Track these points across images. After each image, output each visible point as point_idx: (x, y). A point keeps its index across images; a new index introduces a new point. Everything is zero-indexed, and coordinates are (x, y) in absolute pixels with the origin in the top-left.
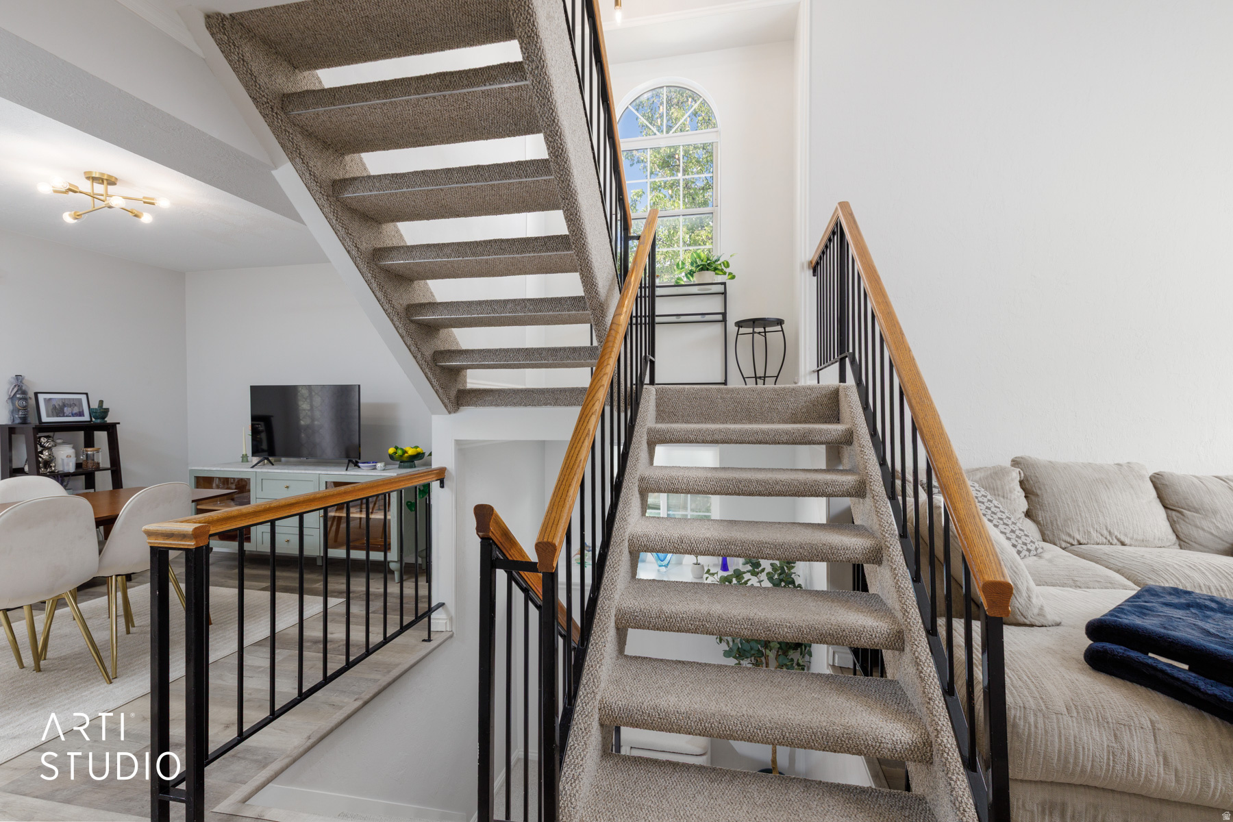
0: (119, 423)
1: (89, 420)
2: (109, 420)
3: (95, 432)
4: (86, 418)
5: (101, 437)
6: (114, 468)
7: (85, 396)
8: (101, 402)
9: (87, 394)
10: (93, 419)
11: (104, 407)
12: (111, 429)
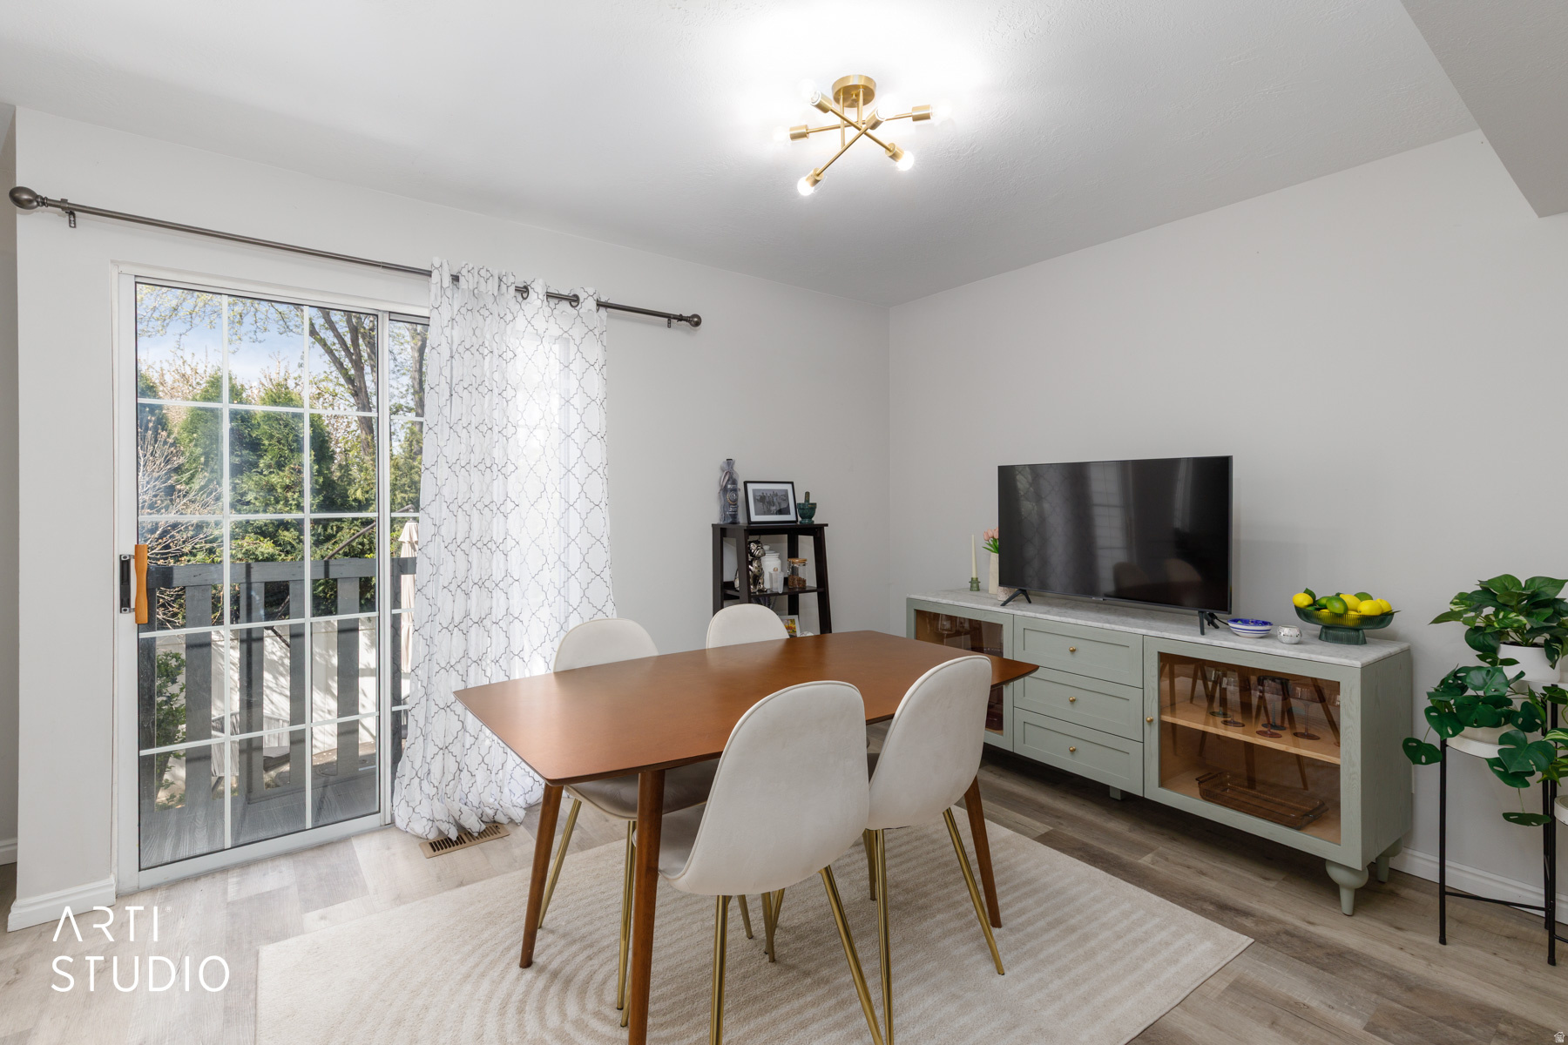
0: (827, 525)
1: (794, 519)
2: (817, 520)
3: (800, 537)
4: (791, 517)
5: (806, 544)
6: (821, 590)
7: (790, 485)
8: (807, 494)
9: (792, 483)
10: (800, 519)
11: (811, 502)
12: (817, 532)
